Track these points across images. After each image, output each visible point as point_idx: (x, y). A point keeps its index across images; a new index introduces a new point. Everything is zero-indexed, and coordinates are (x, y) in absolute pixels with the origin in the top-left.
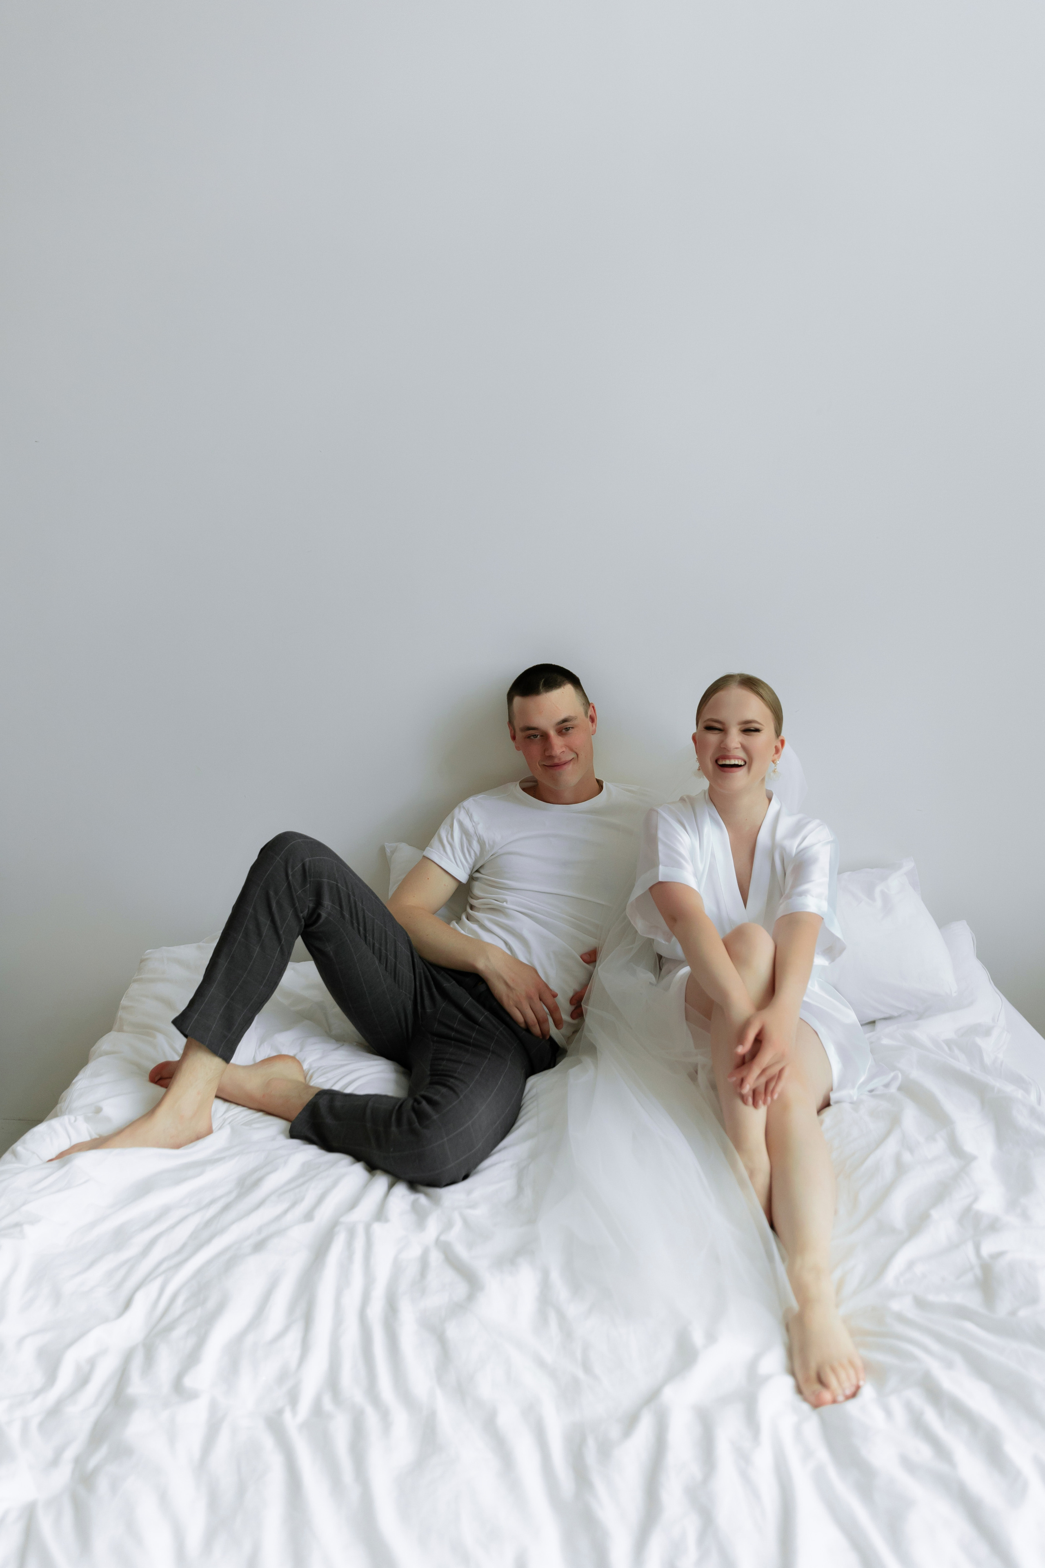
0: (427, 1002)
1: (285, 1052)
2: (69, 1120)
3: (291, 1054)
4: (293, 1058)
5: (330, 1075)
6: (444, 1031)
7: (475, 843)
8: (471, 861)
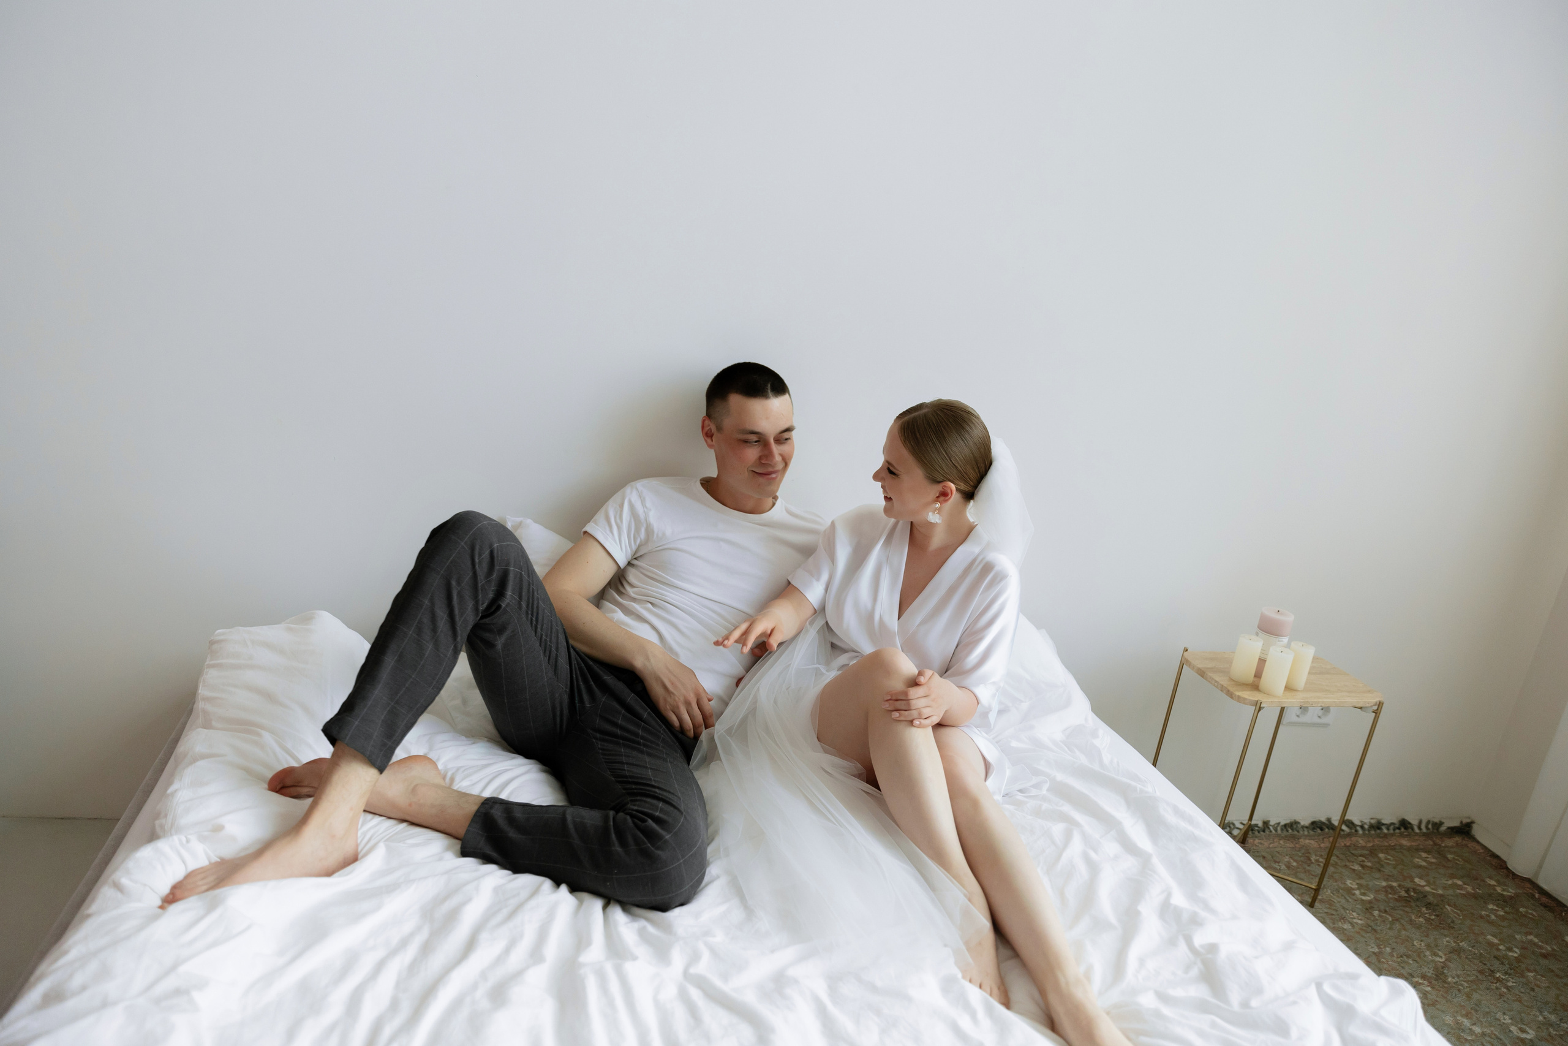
0: (586, 697)
1: (414, 752)
2: (180, 841)
3: (421, 753)
4: (424, 758)
5: (475, 778)
6: (608, 727)
7: (643, 530)
8: (634, 548)
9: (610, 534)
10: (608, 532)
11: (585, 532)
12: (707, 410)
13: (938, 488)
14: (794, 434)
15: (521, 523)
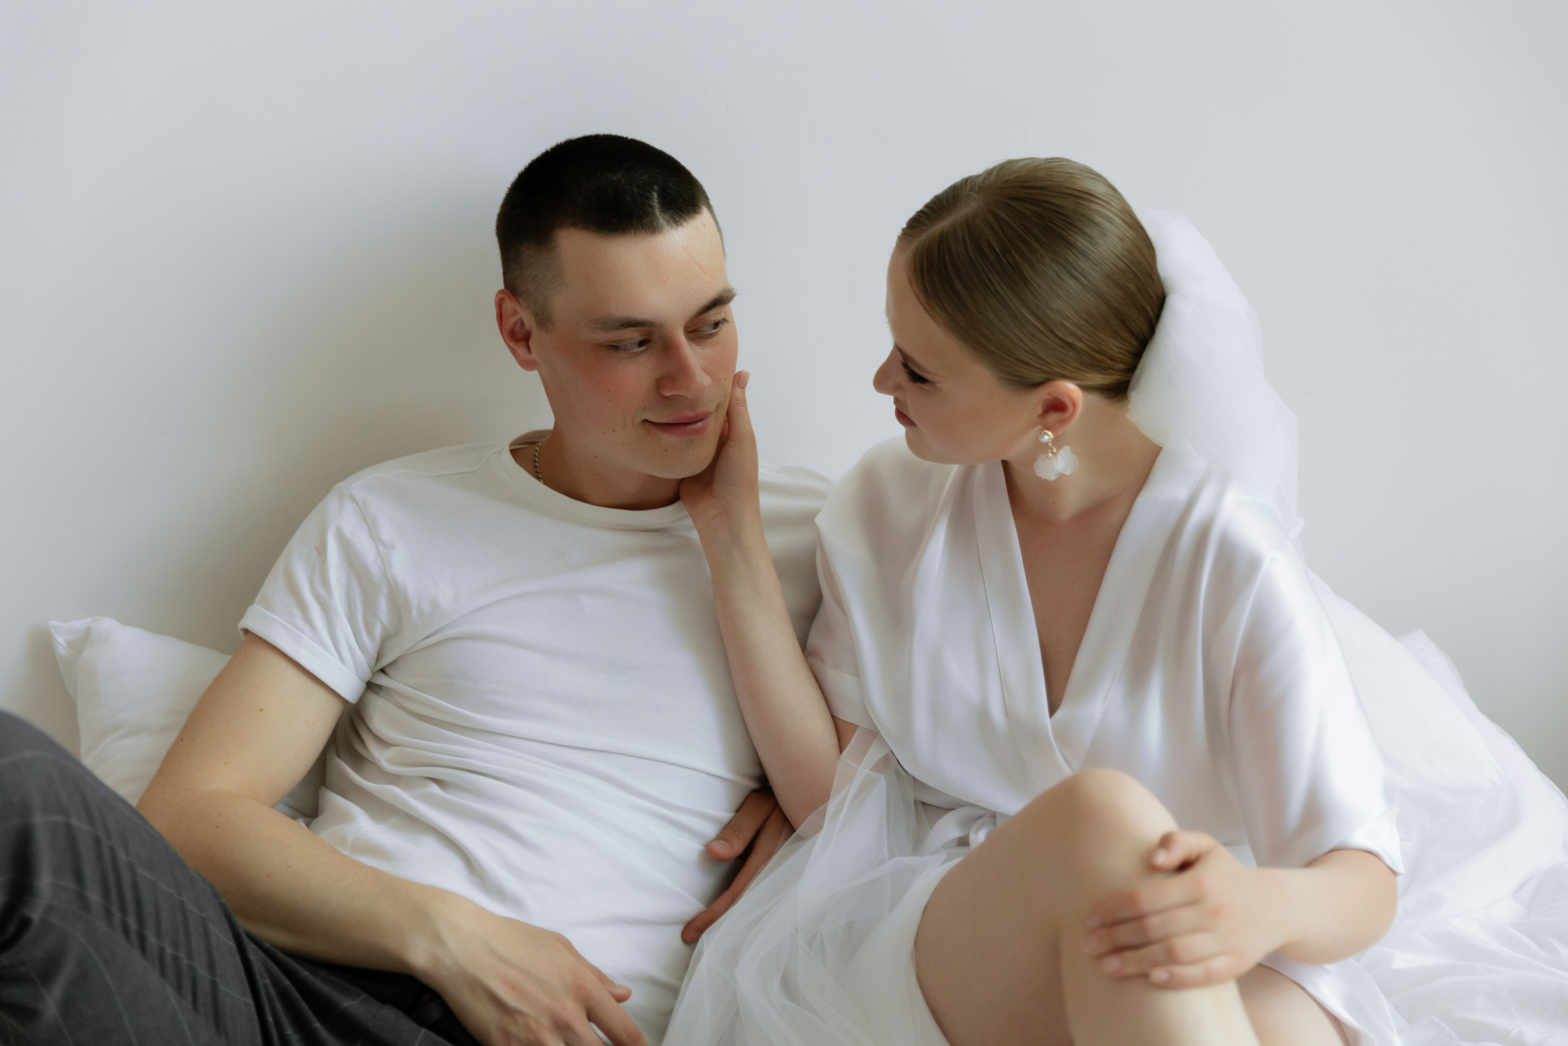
7: (383, 602)
8: (372, 647)
9: (306, 628)
10: (300, 622)
11: (246, 631)
12: (505, 274)
13: (1041, 395)
14: (735, 309)
15: (88, 632)
